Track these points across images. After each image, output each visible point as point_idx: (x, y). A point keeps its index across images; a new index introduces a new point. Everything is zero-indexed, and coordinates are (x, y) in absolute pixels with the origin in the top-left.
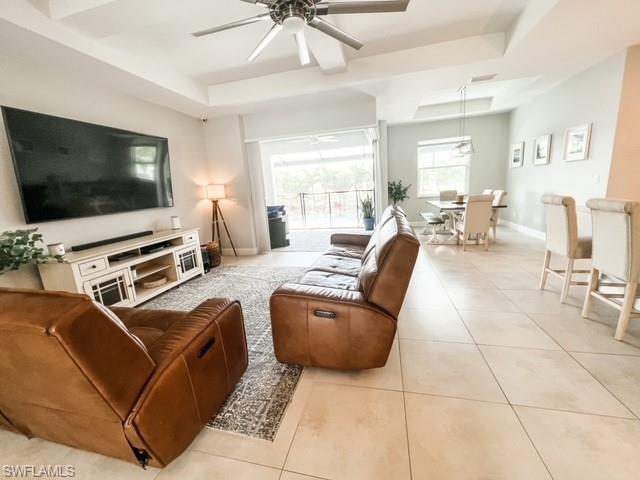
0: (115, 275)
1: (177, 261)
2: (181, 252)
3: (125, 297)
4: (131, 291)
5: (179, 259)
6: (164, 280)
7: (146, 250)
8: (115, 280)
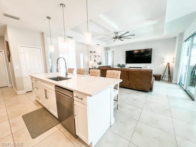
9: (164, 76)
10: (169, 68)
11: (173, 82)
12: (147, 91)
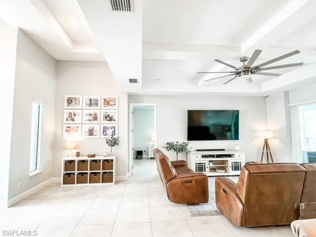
0: (203, 162)
1: (230, 164)
2: (233, 161)
3: (205, 171)
4: (207, 170)
5: (231, 164)
6: (224, 171)
7: (218, 156)
8: (203, 164)
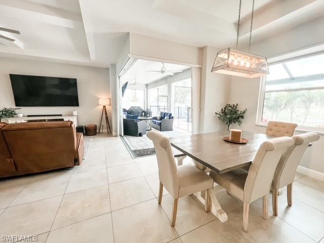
9: (102, 126)
10: (106, 114)
11: (114, 133)
12: (70, 167)
